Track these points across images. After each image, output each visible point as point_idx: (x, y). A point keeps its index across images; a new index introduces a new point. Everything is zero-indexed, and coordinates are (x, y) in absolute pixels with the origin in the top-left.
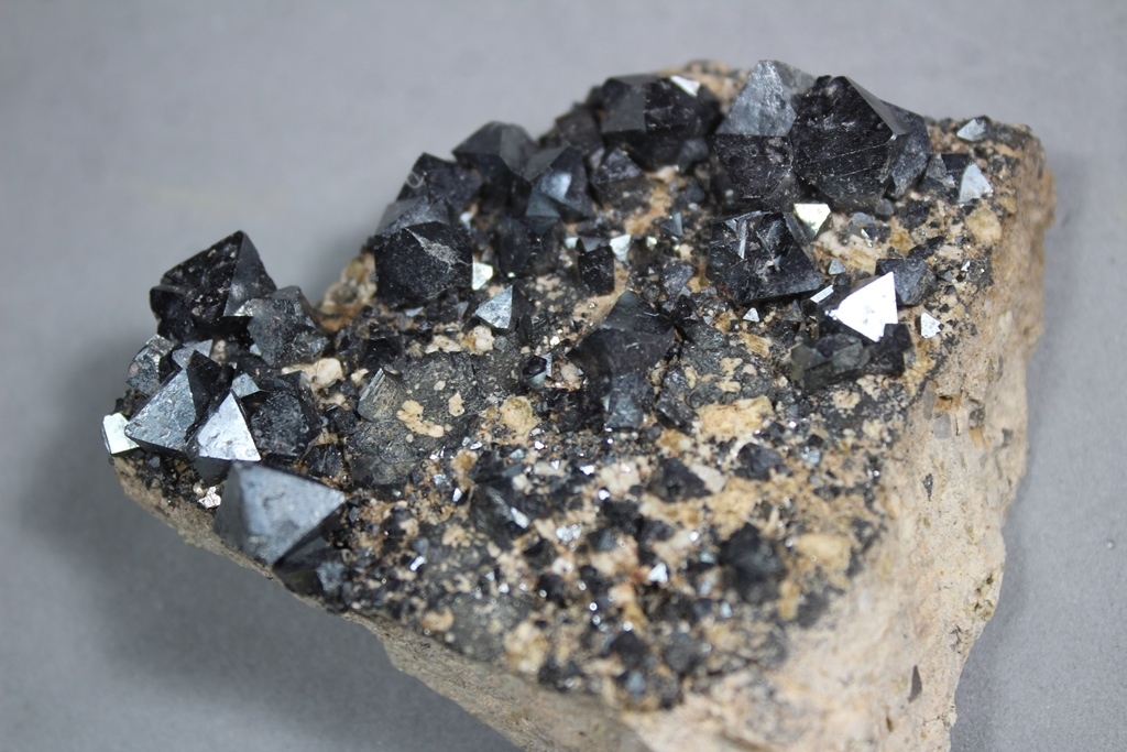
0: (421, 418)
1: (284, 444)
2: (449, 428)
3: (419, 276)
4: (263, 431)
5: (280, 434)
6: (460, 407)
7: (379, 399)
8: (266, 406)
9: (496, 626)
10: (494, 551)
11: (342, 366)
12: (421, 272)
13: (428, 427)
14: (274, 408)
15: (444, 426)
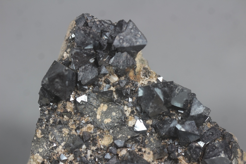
0: (102, 111)
1: (81, 76)
2: (100, 120)
3: (145, 100)
4: (84, 69)
5: (84, 74)
6: (107, 122)
7: (103, 98)
8: (92, 67)
9: (41, 150)
10: (63, 144)
11: (116, 82)
12: (146, 101)
13: (99, 114)
14: (91, 70)
15: (100, 118)
